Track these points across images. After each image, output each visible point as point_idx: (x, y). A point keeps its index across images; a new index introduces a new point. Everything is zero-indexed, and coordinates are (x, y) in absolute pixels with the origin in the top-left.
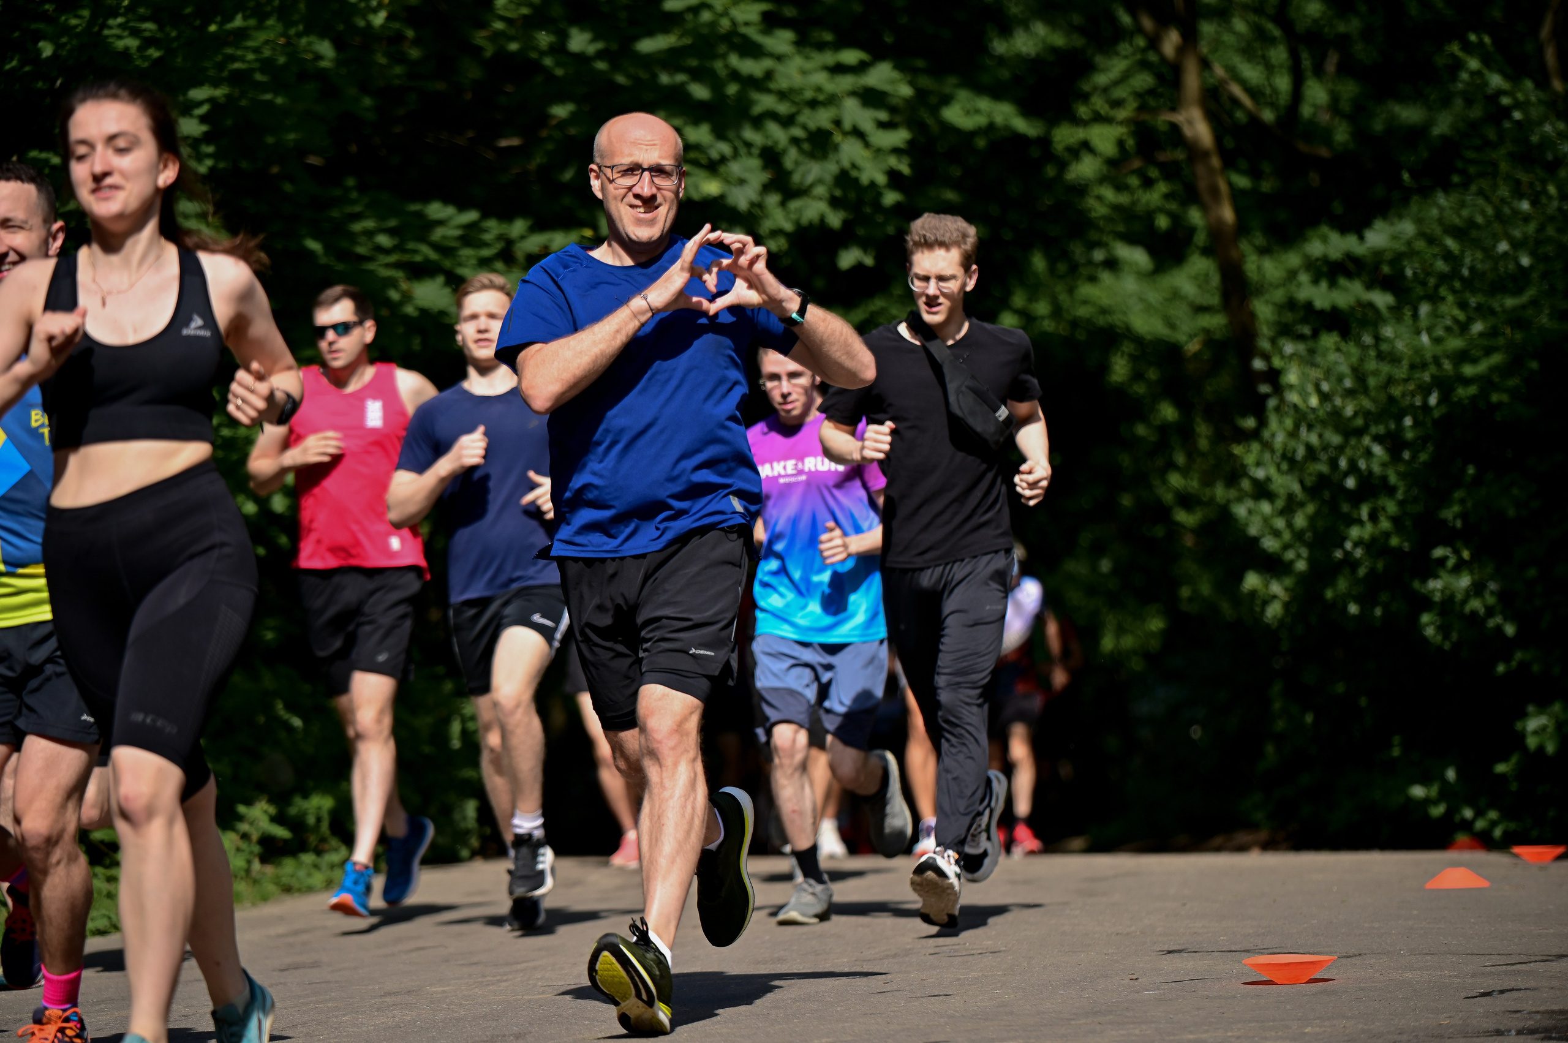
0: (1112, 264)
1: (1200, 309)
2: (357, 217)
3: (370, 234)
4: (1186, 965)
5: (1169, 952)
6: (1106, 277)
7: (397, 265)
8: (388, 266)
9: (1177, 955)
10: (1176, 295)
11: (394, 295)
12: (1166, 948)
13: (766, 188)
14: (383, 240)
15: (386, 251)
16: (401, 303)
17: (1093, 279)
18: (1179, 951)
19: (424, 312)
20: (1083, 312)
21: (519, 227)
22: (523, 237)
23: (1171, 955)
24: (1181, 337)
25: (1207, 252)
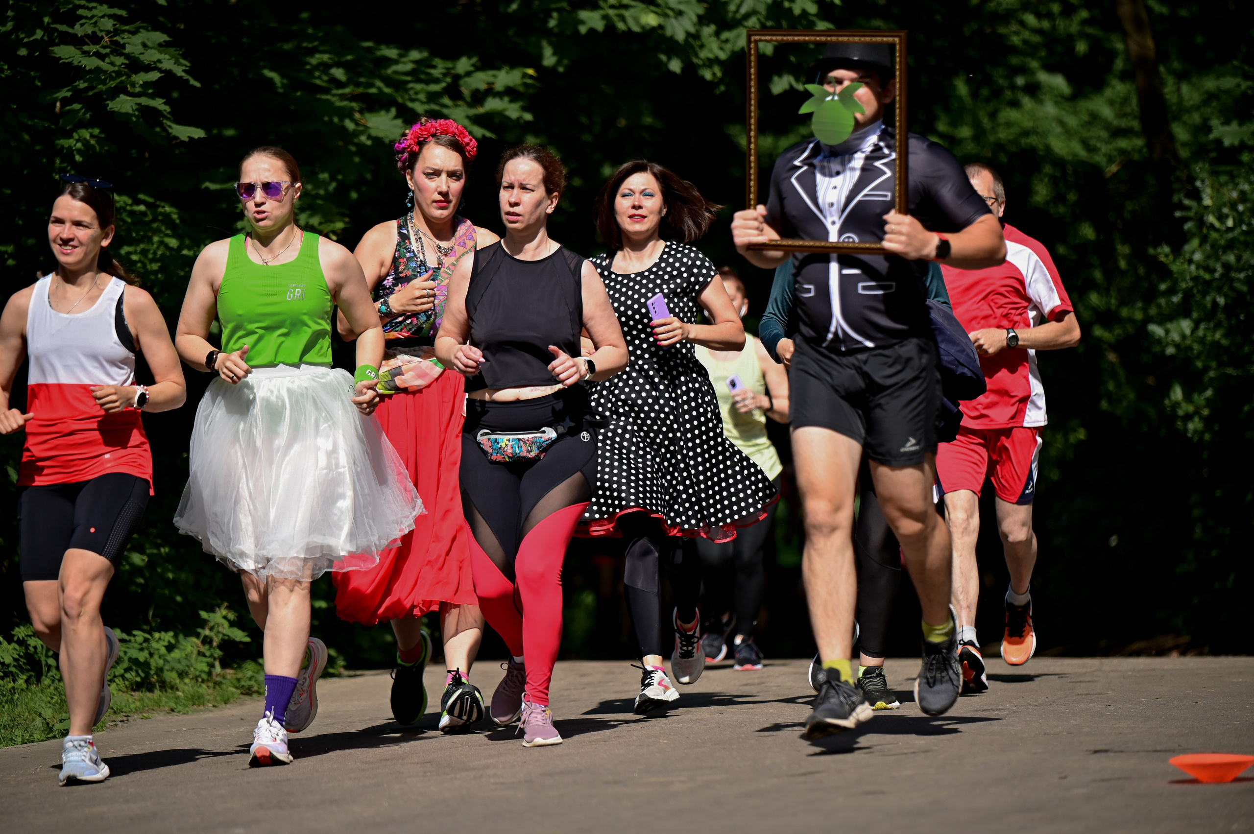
0: (1033, 90)
1: (1117, 133)
2: (312, 52)
3: (325, 67)
4: (1113, 764)
5: (1096, 752)
6: (1027, 102)
7: (353, 98)
8: (343, 97)
9: (1103, 755)
10: (1094, 118)
11: (350, 125)
12: (1093, 748)
13: (702, 20)
14: (339, 73)
15: (340, 85)
16: (356, 134)
17: (1015, 104)
18: (1106, 751)
19: (377, 141)
20: (1003, 135)
21: (463, 64)
22: (468, 74)
23: (1098, 755)
24: (1099, 159)
25: (1125, 76)
